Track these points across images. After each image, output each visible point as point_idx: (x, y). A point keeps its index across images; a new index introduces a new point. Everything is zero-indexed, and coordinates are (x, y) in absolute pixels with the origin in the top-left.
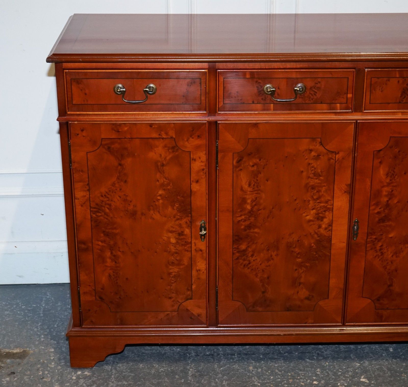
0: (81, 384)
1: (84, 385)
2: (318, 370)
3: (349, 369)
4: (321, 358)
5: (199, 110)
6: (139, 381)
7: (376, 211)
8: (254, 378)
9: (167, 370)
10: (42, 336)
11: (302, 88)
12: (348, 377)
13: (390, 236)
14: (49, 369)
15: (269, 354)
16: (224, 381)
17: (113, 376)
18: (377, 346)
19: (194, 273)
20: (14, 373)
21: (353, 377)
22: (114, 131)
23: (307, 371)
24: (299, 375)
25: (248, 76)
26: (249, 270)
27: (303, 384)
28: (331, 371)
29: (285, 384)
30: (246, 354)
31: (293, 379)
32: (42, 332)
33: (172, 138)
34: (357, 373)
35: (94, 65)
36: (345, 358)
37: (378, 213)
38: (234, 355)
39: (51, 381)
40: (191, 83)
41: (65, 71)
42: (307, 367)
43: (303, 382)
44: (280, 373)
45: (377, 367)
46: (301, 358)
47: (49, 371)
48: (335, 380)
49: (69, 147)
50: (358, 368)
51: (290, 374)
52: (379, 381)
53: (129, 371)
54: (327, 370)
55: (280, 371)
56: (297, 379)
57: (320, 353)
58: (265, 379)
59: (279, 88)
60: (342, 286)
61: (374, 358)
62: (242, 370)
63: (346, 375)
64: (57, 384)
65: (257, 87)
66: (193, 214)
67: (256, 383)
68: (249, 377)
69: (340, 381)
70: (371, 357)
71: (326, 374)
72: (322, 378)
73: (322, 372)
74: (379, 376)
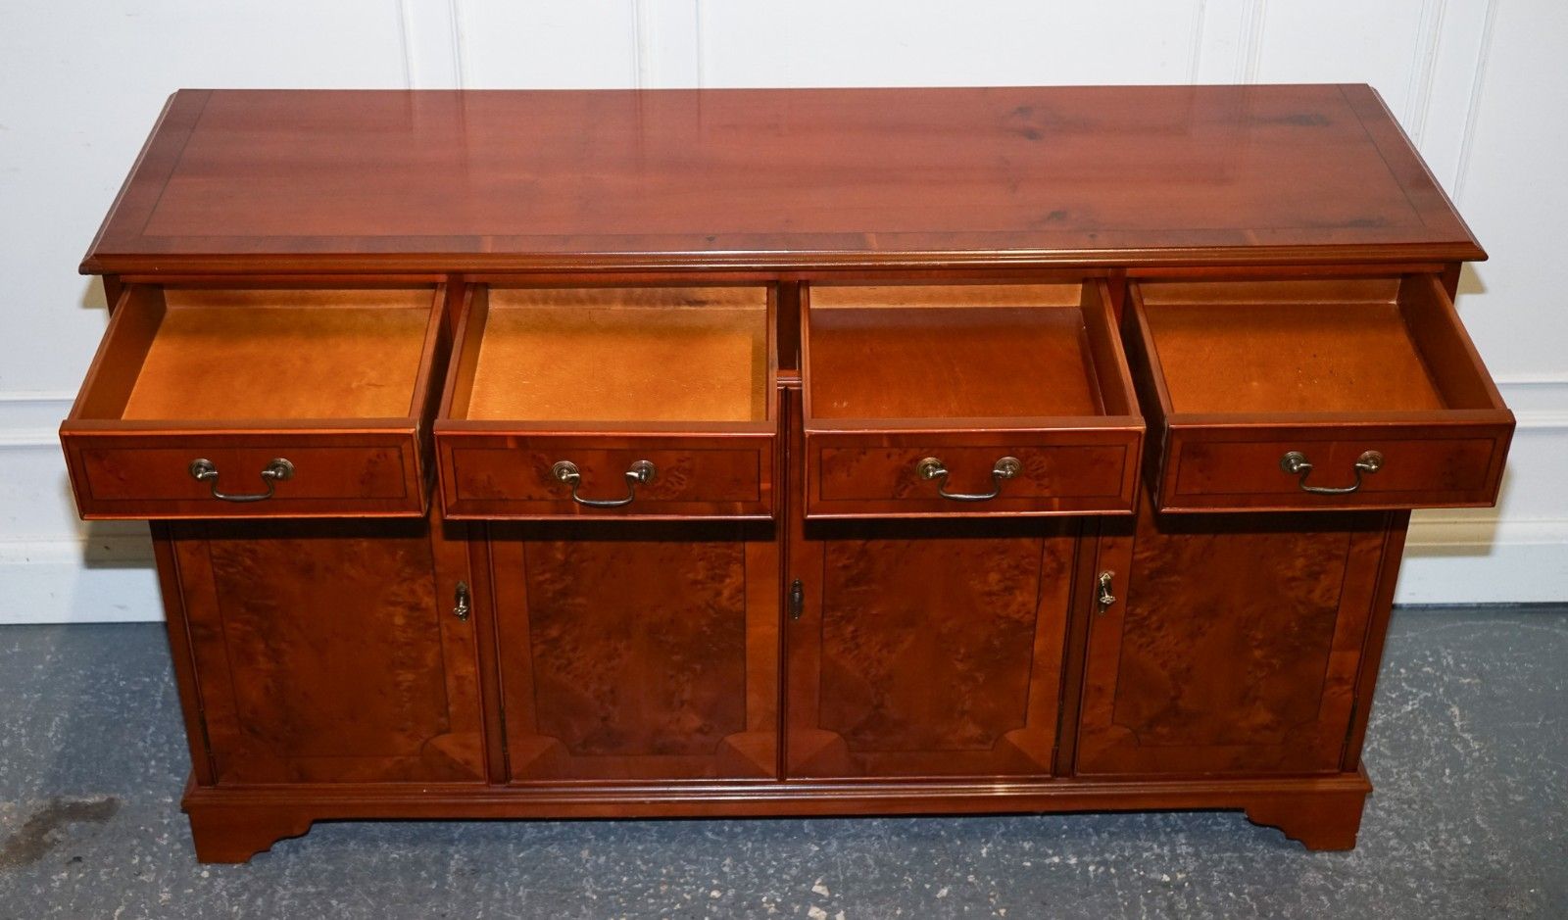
0: (218, 891)
1: (224, 893)
2: (728, 861)
3: (794, 860)
4: (739, 830)
6: (342, 886)
7: (840, 565)
8: (587, 881)
9: (406, 856)
10: (153, 763)
12: (786, 881)
13: (874, 612)
14: (155, 849)
16: (521, 888)
17: (287, 872)
19: (451, 683)
20: (79, 859)
21: (798, 880)
23: (703, 863)
24: (683, 873)
26: (570, 677)
27: (688, 897)
28: (755, 865)
29: (650, 896)
31: (670, 884)
32: (153, 750)
34: (809, 871)
36: (790, 833)
37: (845, 567)
39: (156, 881)
42: (706, 852)
43: (688, 893)
44: (644, 868)
45: (855, 855)
46: (697, 830)
47: (154, 855)
48: (760, 888)
50: (813, 858)
51: (664, 871)
52: (850, 893)
53: (323, 857)
54: (746, 863)
55: (646, 862)
56: (678, 884)
58: (609, 881)
60: (774, 707)
61: (853, 831)
62: (564, 859)
63: (784, 876)
64: (167, 890)
66: (439, 569)
67: (588, 894)
68: (579, 878)
69: (767, 890)
70: (847, 830)
71: (743, 873)
72: (733, 883)
73: (734, 867)
74: (854, 878)
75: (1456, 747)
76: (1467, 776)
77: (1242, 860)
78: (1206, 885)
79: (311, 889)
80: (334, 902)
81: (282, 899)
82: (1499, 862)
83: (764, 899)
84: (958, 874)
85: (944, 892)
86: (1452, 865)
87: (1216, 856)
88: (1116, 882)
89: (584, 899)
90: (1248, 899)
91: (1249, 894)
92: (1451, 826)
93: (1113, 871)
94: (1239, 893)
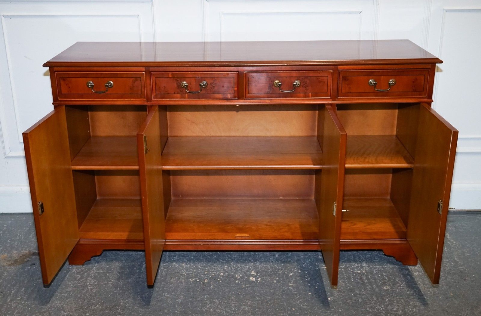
0: (74, 271)
1: (75, 272)
2: (226, 266)
3: (246, 267)
4: (230, 259)
5: (141, 97)
6: (111, 271)
8: (184, 270)
9: (130, 264)
11: (205, 85)
12: (243, 271)
15: (197, 256)
16: (164, 272)
17: (95, 267)
18: (268, 253)
21: (247, 271)
23: (219, 267)
24: (212, 269)
25: (170, 76)
27: (214, 275)
28: (234, 268)
30: (183, 256)
34: (250, 269)
35: (73, 69)
36: (245, 260)
38: (175, 256)
40: (135, 81)
41: (56, 72)
42: (220, 264)
43: (214, 274)
44: (201, 268)
45: (265, 266)
46: (217, 259)
48: (235, 273)
50: (252, 266)
51: (207, 269)
52: (263, 274)
53: (106, 264)
54: (232, 267)
55: (202, 267)
56: (210, 272)
57: (230, 256)
58: (190, 271)
59: (190, 84)
61: (264, 260)
62: (177, 266)
63: (243, 270)
65: (176, 83)
68: (181, 270)
70: (262, 260)
71: (230, 269)
72: (227, 272)
73: (228, 268)
74: (264, 271)
75: (448, 243)
76: (452, 249)
77: (383, 268)
78: (372, 274)
79: (101, 271)
80: (108, 274)
81: (92, 273)
82: (463, 269)
83: (237, 275)
84: (296, 270)
85: (291, 274)
86: (448, 269)
87: (375, 267)
88: (344, 272)
89: (182, 275)
90: (385, 276)
91: (385, 275)
92: (447, 260)
93: (343, 270)
94: (382, 275)
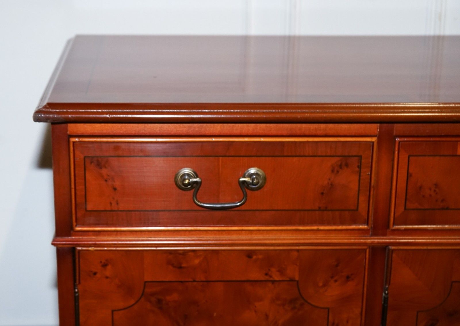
22: (171, 267)
33: (292, 280)
40: (340, 167)
41: (73, 140)
49: (76, 299)
